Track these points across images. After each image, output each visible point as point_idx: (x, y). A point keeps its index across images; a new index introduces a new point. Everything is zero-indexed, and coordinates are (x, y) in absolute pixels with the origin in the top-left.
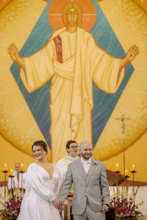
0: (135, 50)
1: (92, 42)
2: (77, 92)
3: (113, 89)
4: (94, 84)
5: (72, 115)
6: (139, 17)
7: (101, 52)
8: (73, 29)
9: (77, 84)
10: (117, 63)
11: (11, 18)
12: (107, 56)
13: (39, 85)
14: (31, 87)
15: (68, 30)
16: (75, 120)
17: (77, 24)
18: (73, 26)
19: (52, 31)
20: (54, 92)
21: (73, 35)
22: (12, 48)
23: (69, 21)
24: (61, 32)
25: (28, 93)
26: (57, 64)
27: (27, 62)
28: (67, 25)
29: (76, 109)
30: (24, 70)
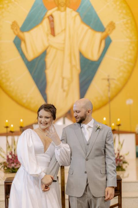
0: (112, 25)
1: (78, 19)
3: (95, 57)
4: (81, 54)
5: (63, 78)
8: (63, 9)
10: (99, 36)
12: (90, 31)
14: (30, 56)
15: (59, 9)
16: (66, 82)
17: (67, 5)
18: (63, 6)
20: (49, 60)
21: (63, 14)
23: (60, 2)
25: (28, 61)
26: (51, 37)
28: (58, 5)
29: (67, 74)
30: (25, 42)
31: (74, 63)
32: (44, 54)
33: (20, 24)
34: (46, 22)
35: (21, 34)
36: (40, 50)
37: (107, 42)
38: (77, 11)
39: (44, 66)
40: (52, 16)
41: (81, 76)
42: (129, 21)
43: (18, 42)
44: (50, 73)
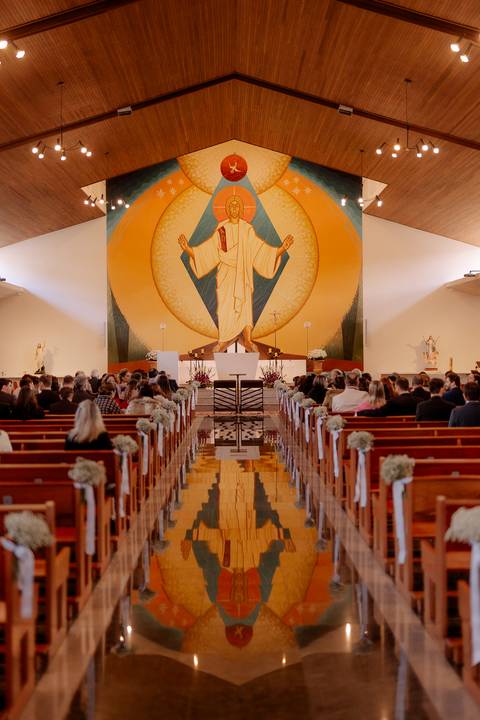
0: (290, 239)
1: (252, 232)
2: (240, 277)
3: (270, 275)
4: (254, 270)
5: (235, 298)
6: (293, 209)
7: (260, 241)
8: (235, 221)
9: (240, 270)
10: (275, 251)
11: (180, 211)
12: (265, 246)
13: (207, 271)
14: (200, 274)
15: (230, 221)
16: (238, 303)
17: (240, 216)
18: (236, 218)
19: (218, 222)
20: (220, 277)
21: (235, 227)
22: (181, 238)
23: (232, 213)
24: (225, 224)
26: (222, 253)
27: (195, 251)
28: (230, 217)
29: (239, 293)
30: (193, 258)
31: (247, 281)
32: (215, 271)
33: (188, 237)
34: (216, 235)
35: (189, 249)
36: (210, 267)
37: (284, 258)
38: (251, 223)
39: (214, 285)
40: (223, 228)
41: (254, 296)
42: (309, 235)
43: (186, 258)
44: (220, 292)
